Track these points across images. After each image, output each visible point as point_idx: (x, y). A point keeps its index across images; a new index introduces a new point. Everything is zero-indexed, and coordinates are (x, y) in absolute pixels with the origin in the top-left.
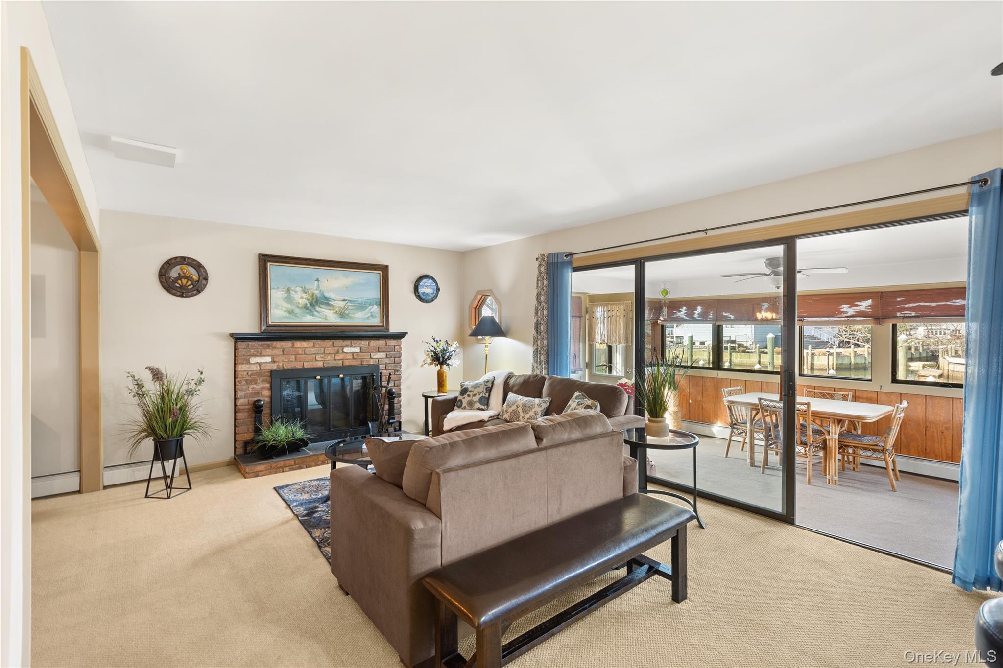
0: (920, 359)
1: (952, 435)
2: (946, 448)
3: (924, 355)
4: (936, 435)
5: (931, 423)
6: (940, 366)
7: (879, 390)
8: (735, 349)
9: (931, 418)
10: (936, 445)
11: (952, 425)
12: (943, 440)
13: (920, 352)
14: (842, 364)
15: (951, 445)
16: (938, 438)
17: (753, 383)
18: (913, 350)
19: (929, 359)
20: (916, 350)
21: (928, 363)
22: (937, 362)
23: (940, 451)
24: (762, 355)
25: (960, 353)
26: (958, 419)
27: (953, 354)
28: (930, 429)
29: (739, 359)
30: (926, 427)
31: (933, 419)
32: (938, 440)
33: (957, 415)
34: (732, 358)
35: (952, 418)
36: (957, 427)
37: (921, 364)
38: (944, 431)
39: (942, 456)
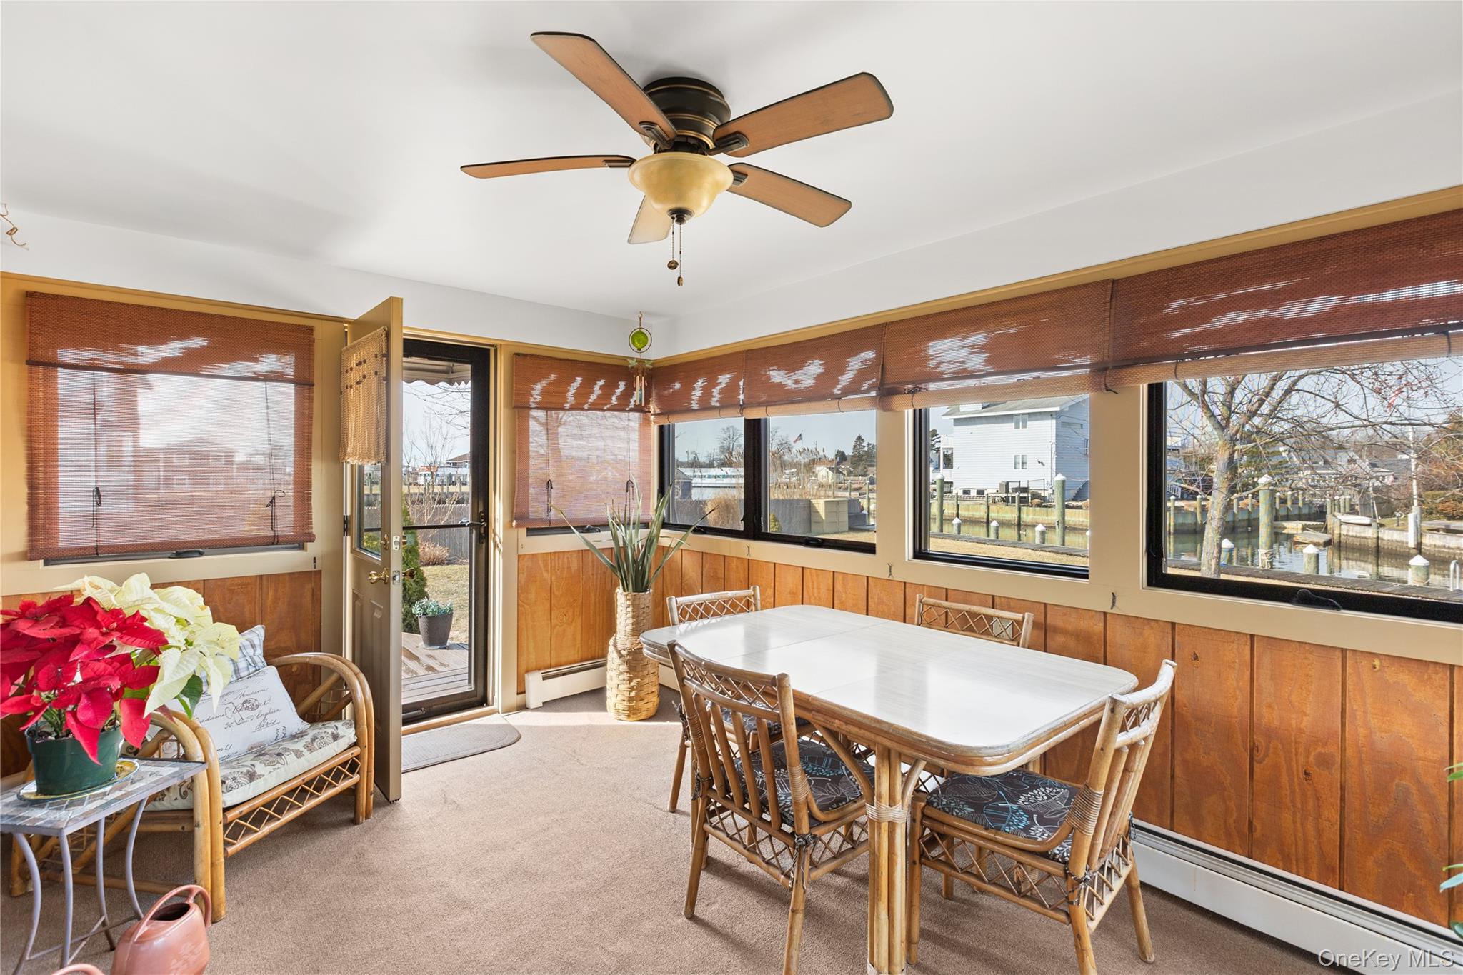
0: (1299, 517)
1: (1342, 788)
2: (1319, 833)
3: (1305, 511)
4: (1285, 780)
5: (1270, 734)
6: (1329, 527)
7: (1108, 610)
8: (1027, 502)
9: (1269, 716)
10: (1287, 816)
11: (1343, 750)
12: (1311, 802)
13: (1299, 508)
14: (1183, 524)
15: (1338, 826)
16: (1293, 792)
17: (817, 576)
18: (1289, 504)
19: (1312, 517)
20: (1293, 504)
21: (1311, 523)
22: (1324, 522)
23: (1300, 843)
24: (1067, 510)
25: (1357, 508)
26: (1362, 731)
27: (1347, 510)
28: (1266, 755)
29: (1031, 516)
30: (1253, 749)
31: (1276, 723)
32: (1293, 801)
33: (1359, 715)
34: (1022, 516)
35: (1343, 725)
36: (1361, 762)
37: (1299, 524)
38: (1314, 770)
39: (1306, 860)
